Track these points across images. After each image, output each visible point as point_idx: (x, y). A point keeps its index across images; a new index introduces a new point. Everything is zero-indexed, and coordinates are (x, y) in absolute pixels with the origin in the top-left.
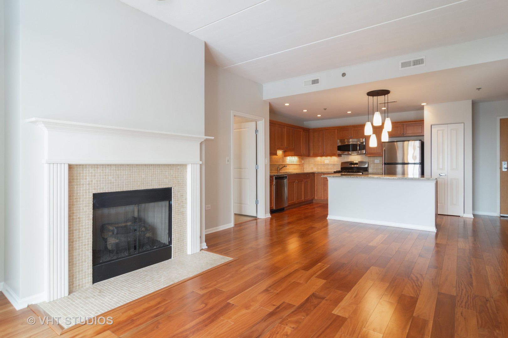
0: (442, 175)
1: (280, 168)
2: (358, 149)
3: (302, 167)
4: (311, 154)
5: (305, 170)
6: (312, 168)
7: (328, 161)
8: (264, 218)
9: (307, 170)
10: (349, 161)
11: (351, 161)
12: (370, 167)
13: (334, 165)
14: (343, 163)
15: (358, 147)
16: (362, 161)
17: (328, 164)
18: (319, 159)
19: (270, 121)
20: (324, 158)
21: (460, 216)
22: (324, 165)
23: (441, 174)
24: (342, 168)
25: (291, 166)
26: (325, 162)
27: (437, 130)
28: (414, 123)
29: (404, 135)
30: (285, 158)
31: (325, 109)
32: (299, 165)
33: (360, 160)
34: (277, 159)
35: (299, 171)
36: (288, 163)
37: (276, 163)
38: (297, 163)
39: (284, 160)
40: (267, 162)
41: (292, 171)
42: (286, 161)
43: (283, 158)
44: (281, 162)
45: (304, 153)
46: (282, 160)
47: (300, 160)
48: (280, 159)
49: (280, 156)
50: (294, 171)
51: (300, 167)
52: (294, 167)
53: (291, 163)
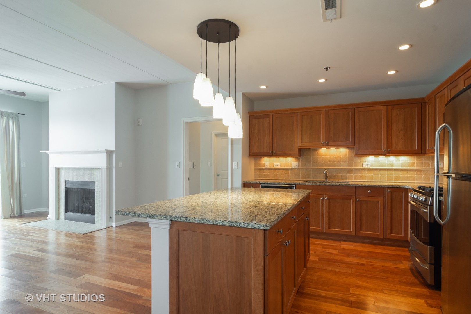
30: (356, 159)
31: (327, 69)
32: (419, 170)
34: (330, 161)
35: (415, 182)
36: (371, 168)
37: (329, 168)
38: (409, 167)
39: (354, 162)
40: (236, 166)
41: (387, 181)
42: (362, 164)
43: (350, 160)
44: (344, 165)
45: (398, 149)
46: (348, 162)
47: (423, 162)
48: (341, 161)
49: (342, 156)
50: (394, 181)
51: (423, 176)
52: (394, 176)
53: (380, 168)
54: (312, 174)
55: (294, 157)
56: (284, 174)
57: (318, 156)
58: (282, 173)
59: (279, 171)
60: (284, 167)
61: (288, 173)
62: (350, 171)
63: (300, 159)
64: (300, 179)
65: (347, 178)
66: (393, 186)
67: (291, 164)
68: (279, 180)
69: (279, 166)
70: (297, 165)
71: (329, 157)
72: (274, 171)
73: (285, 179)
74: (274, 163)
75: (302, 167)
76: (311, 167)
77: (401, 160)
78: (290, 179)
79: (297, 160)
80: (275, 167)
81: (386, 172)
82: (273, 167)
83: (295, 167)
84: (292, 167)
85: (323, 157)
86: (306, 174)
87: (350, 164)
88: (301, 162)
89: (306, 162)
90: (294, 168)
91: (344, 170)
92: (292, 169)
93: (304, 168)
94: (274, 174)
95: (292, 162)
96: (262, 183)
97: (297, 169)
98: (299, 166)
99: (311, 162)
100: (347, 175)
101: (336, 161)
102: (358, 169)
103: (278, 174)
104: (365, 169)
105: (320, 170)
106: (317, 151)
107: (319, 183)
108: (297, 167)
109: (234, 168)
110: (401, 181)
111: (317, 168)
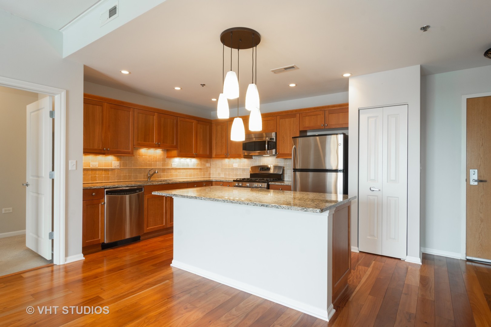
0: (373, 191)
1: (151, 174)
2: (266, 148)
3: (207, 171)
4: (214, 155)
5: (211, 176)
6: (219, 174)
7: (237, 164)
8: (62, 263)
9: (214, 177)
10: (261, 165)
11: (264, 165)
12: (287, 174)
13: (244, 170)
14: (253, 168)
15: (266, 146)
16: (277, 165)
17: (237, 169)
18: (226, 161)
19: (85, 95)
20: (232, 160)
21: (400, 259)
22: (233, 169)
23: (372, 189)
24: (252, 175)
25: (182, 171)
26: (234, 166)
27: (368, 118)
28: (338, 108)
29: (326, 128)
30: (168, 160)
31: (203, 85)
32: (200, 169)
33: (274, 163)
34: (149, 161)
35: (199, 177)
36: (177, 167)
37: (148, 167)
38: (196, 166)
39: (166, 163)
40: (75, 166)
41: (185, 178)
42: (172, 164)
43: (164, 160)
44: (159, 166)
45: (200, 153)
46: (162, 162)
47: (202, 163)
48: (157, 162)
49: (158, 157)
50: (189, 178)
51: (202, 173)
52: (189, 173)
53: (182, 167)
54: (133, 174)
55: (115, 156)
56: (104, 175)
57: (139, 156)
58: (101, 174)
59: (97, 172)
60: (104, 168)
61: (108, 174)
62: (164, 170)
63: (121, 158)
64: (122, 181)
65: (161, 177)
66: (207, 180)
67: (111, 163)
68: (97, 183)
69: (97, 166)
70: (119, 165)
71: (148, 157)
72: (90, 172)
73: (104, 181)
74: (91, 163)
75: (123, 168)
76: (133, 167)
77: (192, 161)
78: (110, 181)
79: (118, 159)
80: (91, 167)
81: (184, 171)
82: (90, 167)
83: (117, 168)
84: (113, 168)
85: (143, 157)
86: (127, 175)
87: (164, 165)
88: (122, 162)
89: (127, 162)
90: (115, 168)
91: (159, 169)
92: (112, 170)
93: (126, 168)
94: (90, 176)
95: (113, 162)
96: (108, 187)
97: (118, 169)
98: (120, 167)
99: (133, 162)
100: (162, 174)
101: (154, 161)
102: (169, 169)
103: (95, 176)
104: (173, 169)
105: (140, 171)
106: (138, 151)
107: (164, 182)
108: (119, 167)
109: (70, 169)
110: (192, 177)
111: (138, 168)
